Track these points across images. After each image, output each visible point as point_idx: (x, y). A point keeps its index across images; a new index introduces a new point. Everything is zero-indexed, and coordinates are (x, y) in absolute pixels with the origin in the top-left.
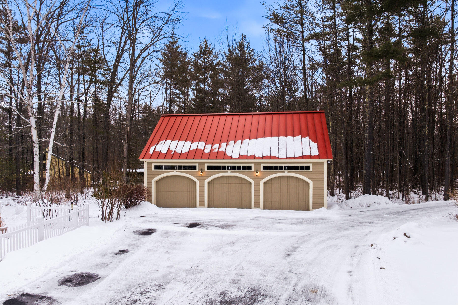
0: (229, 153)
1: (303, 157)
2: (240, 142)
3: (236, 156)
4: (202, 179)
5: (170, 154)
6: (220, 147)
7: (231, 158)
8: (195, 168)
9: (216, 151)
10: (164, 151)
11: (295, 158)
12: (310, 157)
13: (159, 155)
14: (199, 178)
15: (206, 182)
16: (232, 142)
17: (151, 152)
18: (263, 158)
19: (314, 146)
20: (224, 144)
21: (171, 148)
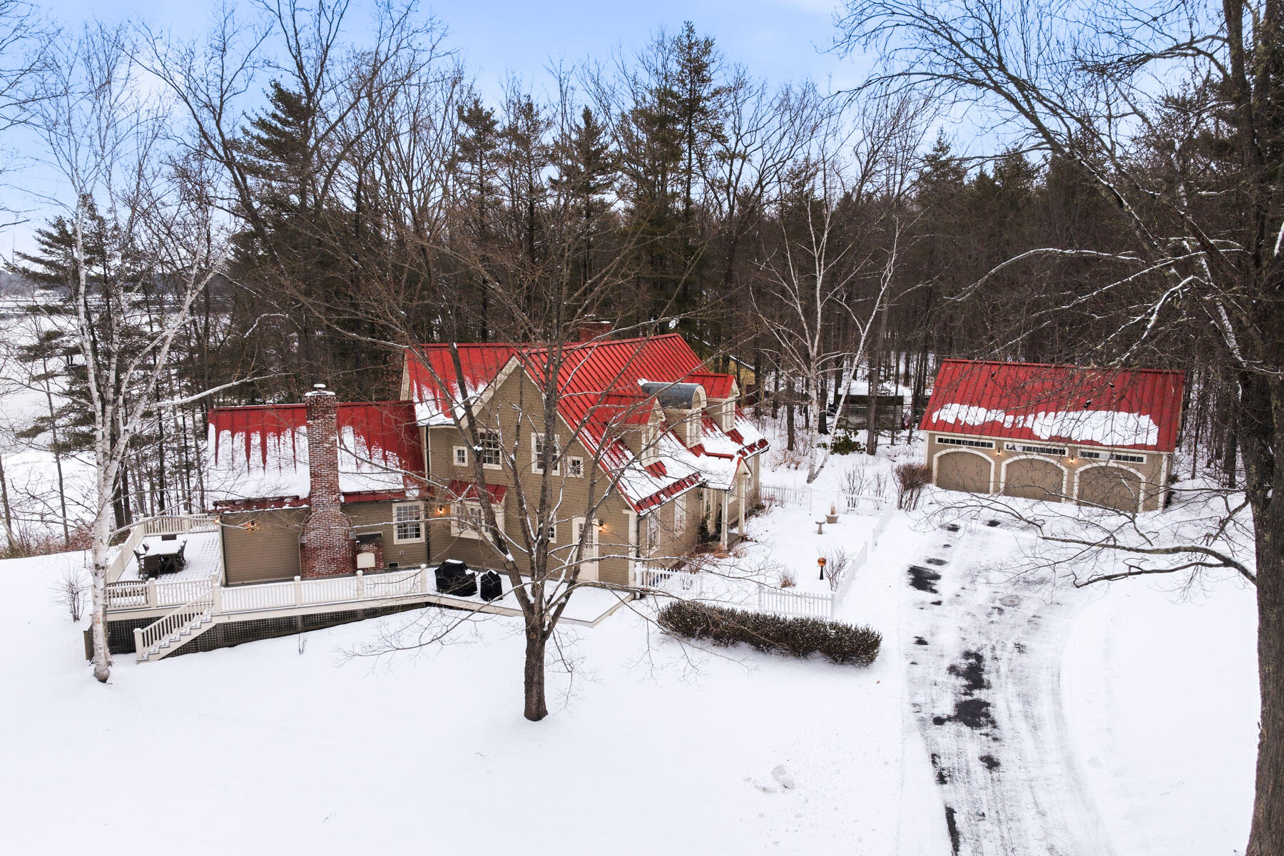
0: (1037, 432)
1: (1135, 446)
2: (1052, 414)
3: (1045, 435)
4: (999, 460)
5: (958, 426)
6: (1025, 420)
7: (1038, 438)
8: (990, 445)
9: (1020, 426)
10: (951, 420)
11: (1123, 447)
12: (1144, 447)
13: (943, 425)
14: (994, 458)
15: (1004, 464)
16: (1042, 414)
17: (934, 420)
18: (1082, 442)
19: (1154, 430)
20: (1031, 417)
21: (960, 418)
